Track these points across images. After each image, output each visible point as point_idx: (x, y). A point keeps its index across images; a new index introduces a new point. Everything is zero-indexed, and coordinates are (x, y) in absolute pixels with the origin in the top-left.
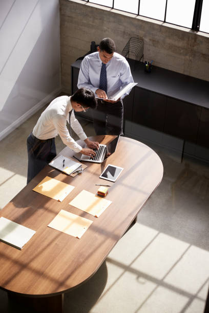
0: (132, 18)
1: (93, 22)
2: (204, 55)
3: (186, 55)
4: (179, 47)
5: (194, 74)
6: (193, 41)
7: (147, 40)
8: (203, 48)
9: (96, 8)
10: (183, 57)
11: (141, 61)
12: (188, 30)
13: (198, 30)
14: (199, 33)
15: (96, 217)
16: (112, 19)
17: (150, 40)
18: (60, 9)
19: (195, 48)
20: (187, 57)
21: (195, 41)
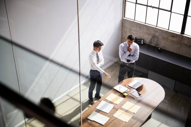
0: (154, 28)
1: (136, 29)
2: (186, 45)
3: (178, 44)
4: (174, 41)
5: (181, 53)
6: (181, 38)
7: (160, 37)
8: (186, 42)
9: (138, 23)
10: (176, 46)
11: (157, 47)
12: (179, 34)
13: (184, 34)
14: (184, 35)
15: (134, 113)
16: (145, 28)
17: (161, 37)
18: (122, 23)
19: (182, 41)
20: (178, 46)
21: (182, 38)
